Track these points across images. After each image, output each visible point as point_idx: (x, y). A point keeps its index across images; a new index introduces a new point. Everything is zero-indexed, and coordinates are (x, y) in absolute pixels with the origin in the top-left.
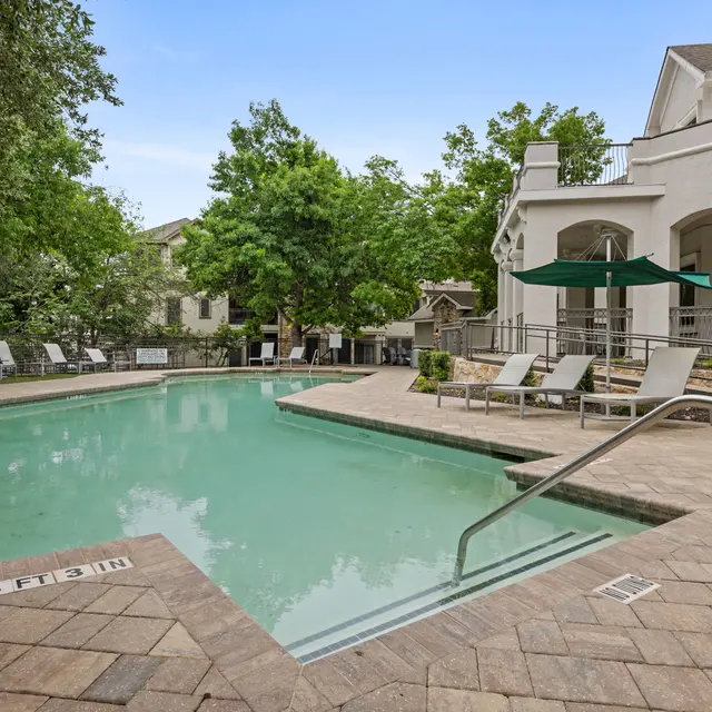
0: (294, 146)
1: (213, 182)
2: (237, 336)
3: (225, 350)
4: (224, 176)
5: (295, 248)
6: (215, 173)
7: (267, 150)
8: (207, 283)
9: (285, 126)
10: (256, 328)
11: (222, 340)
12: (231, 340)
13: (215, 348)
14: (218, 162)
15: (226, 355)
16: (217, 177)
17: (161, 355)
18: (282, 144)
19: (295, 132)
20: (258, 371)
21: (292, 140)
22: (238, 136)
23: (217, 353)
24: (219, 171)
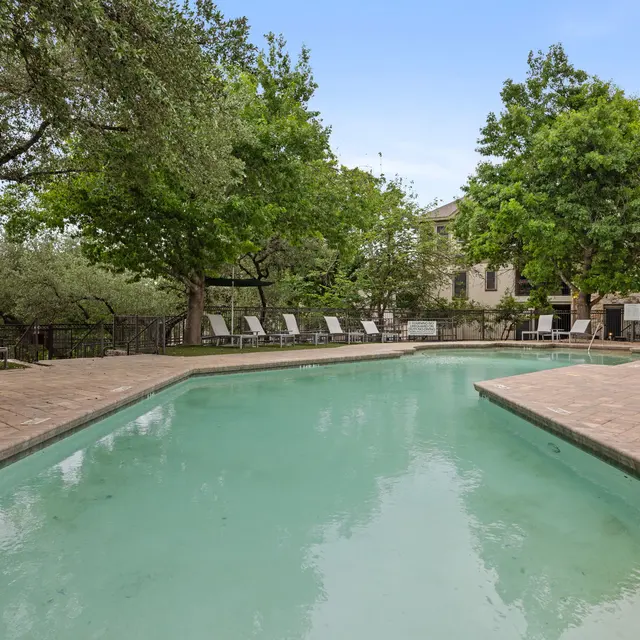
0: (578, 92)
1: (481, 146)
2: (522, 309)
3: (509, 323)
4: (492, 139)
5: (570, 206)
6: (483, 137)
7: (545, 103)
8: (484, 255)
9: (567, 72)
10: (543, 299)
11: (506, 312)
12: (514, 312)
13: (498, 320)
14: (486, 125)
15: (511, 329)
16: (486, 141)
17: (430, 328)
18: (562, 92)
19: (581, 76)
20: (526, 346)
21: (577, 85)
22: (512, 93)
23: (501, 326)
24: (487, 134)
